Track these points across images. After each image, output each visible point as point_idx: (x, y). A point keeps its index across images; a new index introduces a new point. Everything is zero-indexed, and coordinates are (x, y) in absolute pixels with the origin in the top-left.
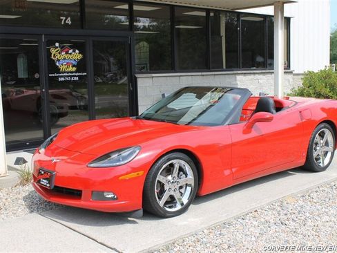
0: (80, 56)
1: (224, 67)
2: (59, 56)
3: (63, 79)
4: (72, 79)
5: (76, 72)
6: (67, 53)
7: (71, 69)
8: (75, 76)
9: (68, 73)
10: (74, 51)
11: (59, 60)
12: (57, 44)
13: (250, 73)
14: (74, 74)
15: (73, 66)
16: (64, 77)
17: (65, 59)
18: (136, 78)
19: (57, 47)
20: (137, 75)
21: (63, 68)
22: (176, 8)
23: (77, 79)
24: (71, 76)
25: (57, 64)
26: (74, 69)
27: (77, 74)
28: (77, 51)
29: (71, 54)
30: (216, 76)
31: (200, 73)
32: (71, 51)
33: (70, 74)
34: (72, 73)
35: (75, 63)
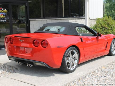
0: (6, 11)
1: (64, 16)
5: (5, 18)
6: (1, 10)
7: (3, 17)
9: (2, 18)
10: (4, 9)
13: (74, 19)
14: (4, 19)
15: (4, 16)
18: (29, 21)
20: (30, 20)
23: (5, 21)
26: (4, 17)
27: (5, 19)
28: (5, 9)
29: (3, 10)
30: (61, 20)
31: (55, 19)
32: (3, 9)
33: (2, 19)
34: (3, 18)
35: (4, 14)
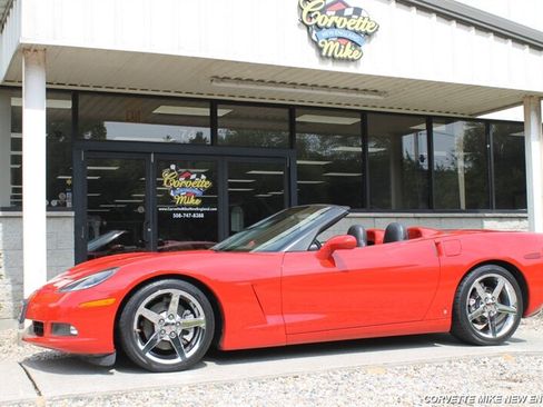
0: (207, 184)
1: (463, 206)
2: (175, 182)
3: (179, 216)
4: (194, 216)
5: (200, 206)
6: (187, 179)
7: (192, 201)
8: (199, 212)
9: (188, 207)
10: (199, 176)
11: (174, 189)
12: (173, 167)
14: (197, 209)
15: (196, 198)
16: (182, 212)
17: (183, 187)
19: (172, 171)
21: (180, 199)
22: (369, 115)
23: (202, 216)
24: (192, 212)
25: (172, 194)
26: (198, 202)
27: (202, 210)
28: (203, 177)
29: (193, 180)
32: (193, 177)
33: (191, 209)
34: (194, 206)
35: (199, 193)
